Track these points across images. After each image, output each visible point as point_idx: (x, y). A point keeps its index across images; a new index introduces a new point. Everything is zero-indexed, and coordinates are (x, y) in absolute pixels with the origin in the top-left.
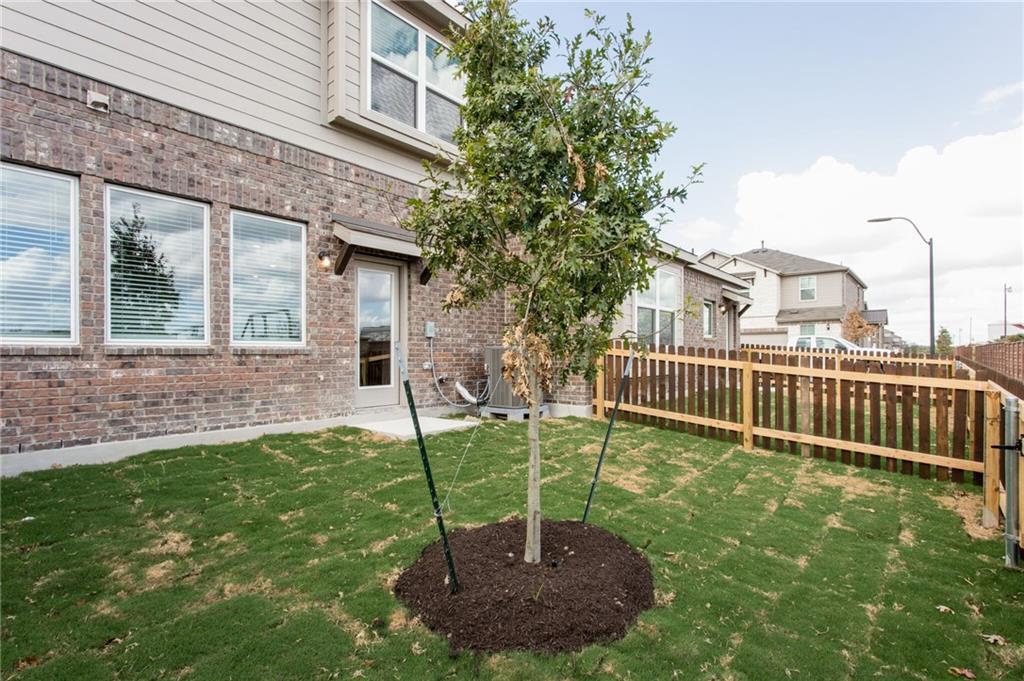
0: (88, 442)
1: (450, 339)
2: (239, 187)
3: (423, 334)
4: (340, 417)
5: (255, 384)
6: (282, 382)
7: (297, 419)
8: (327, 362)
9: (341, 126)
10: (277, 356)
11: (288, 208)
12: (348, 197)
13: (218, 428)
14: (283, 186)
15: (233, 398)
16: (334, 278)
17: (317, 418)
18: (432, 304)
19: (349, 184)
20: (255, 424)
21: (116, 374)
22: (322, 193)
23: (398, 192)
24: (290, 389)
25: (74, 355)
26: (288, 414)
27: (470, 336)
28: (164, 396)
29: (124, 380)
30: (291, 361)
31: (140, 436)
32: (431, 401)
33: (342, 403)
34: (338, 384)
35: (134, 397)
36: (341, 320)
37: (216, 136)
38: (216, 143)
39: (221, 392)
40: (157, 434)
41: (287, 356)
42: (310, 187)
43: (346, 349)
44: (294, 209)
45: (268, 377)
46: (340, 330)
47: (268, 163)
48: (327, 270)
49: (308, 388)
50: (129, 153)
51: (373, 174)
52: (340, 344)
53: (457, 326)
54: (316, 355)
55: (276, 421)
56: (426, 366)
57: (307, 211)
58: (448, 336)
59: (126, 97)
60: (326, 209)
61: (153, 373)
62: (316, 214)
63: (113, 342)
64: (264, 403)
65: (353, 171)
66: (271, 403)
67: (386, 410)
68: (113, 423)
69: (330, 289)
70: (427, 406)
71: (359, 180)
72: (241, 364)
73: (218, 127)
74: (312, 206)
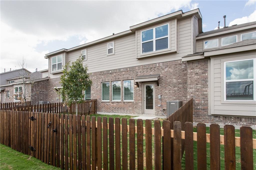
0: (110, 112)
1: (167, 99)
2: (124, 77)
3: (158, 98)
4: (139, 115)
5: (126, 107)
6: (129, 107)
7: (132, 114)
8: (137, 104)
9: (139, 59)
10: (129, 103)
11: (130, 78)
12: (140, 72)
13: (121, 113)
14: (130, 74)
15: (123, 109)
16: (138, 88)
17: (135, 114)
18: (161, 91)
19: (141, 70)
20: (126, 113)
21: (112, 105)
22: (136, 73)
23: (151, 67)
24: (130, 108)
25: (109, 102)
26: (130, 113)
27: (175, 98)
28: (116, 108)
29: (113, 105)
30: (131, 104)
31: (114, 113)
32: (161, 114)
33: (139, 112)
34: (138, 108)
35: (113, 108)
36: (139, 96)
37: (121, 71)
38: (121, 72)
39: (122, 108)
40: (115, 113)
41: (130, 103)
42: (134, 73)
43: (140, 102)
44: (131, 78)
45: (127, 106)
46: (139, 98)
47: (128, 72)
48: (136, 87)
49: (133, 108)
50: (113, 77)
51: (146, 66)
52: (139, 100)
53: (170, 95)
54: (134, 103)
55: (128, 113)
56: (159, 105)
57: (133, 77)
58: (167, 98)
59: (113, 70)
60: (136, 76)
61: (115, 105)
62: (135, 77)
63: (113, 101)
64: (127, 110)
65: (141, 67)
66: (128, 110)
67: (149, 115)
68: (112, 110)
69: (137, 90)
70: (160, 115)
71: (142, 68)
72: (124, 104)
73: (121, 69)
74: (134, 76)
